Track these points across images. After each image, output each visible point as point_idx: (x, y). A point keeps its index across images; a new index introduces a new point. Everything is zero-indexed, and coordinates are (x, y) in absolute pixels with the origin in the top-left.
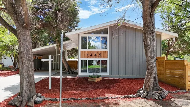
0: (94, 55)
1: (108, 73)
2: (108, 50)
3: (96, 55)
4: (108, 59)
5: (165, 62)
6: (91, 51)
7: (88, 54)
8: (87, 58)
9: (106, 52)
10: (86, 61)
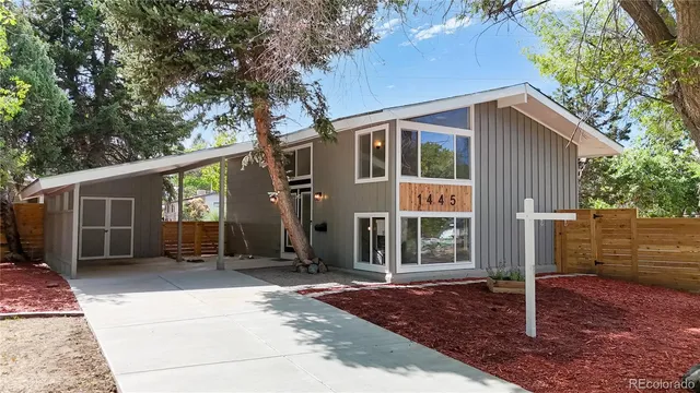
0: (436, 198)
1: (471, 265)
2: (471, 183)
3: (441, 201)
4: (471, 215)
5: (634, 225)
6: (429, 186)
7: (420, 196)
8: (419, 209)
9: (468, 190)
10: (416, 219)
